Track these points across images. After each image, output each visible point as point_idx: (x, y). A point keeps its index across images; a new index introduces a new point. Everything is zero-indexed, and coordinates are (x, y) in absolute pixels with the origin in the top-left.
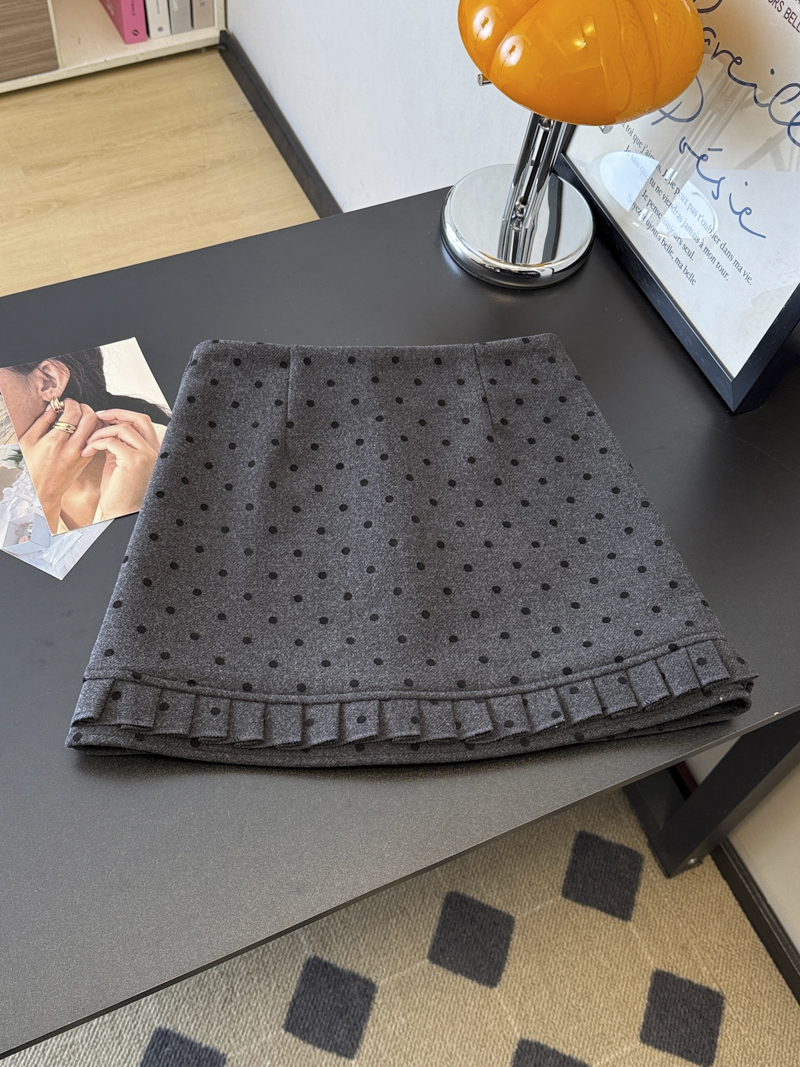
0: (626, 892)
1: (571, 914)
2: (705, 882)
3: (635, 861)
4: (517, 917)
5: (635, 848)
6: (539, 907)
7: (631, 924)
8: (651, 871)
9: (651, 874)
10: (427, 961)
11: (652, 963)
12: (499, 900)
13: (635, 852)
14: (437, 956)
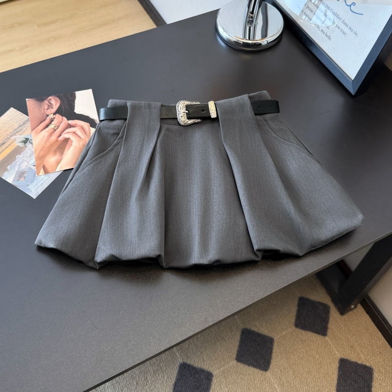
0: (324, 323)
1: (299, 335)
2: (359, 316)
3: (326, 309)
4: (275, 338)
5: (326, 303)
6: (284, 333)
7: (327, 338)
8: (334, 313)
9: (334, 314)
10: (235, 361)
11: (338, 355)
12: (266, 331)
13: (326, 305)
14: (240, 358)
